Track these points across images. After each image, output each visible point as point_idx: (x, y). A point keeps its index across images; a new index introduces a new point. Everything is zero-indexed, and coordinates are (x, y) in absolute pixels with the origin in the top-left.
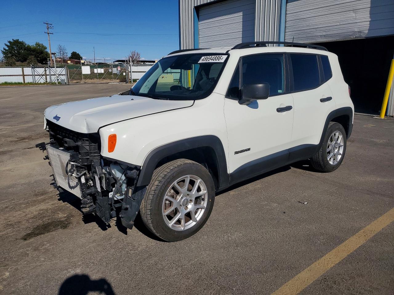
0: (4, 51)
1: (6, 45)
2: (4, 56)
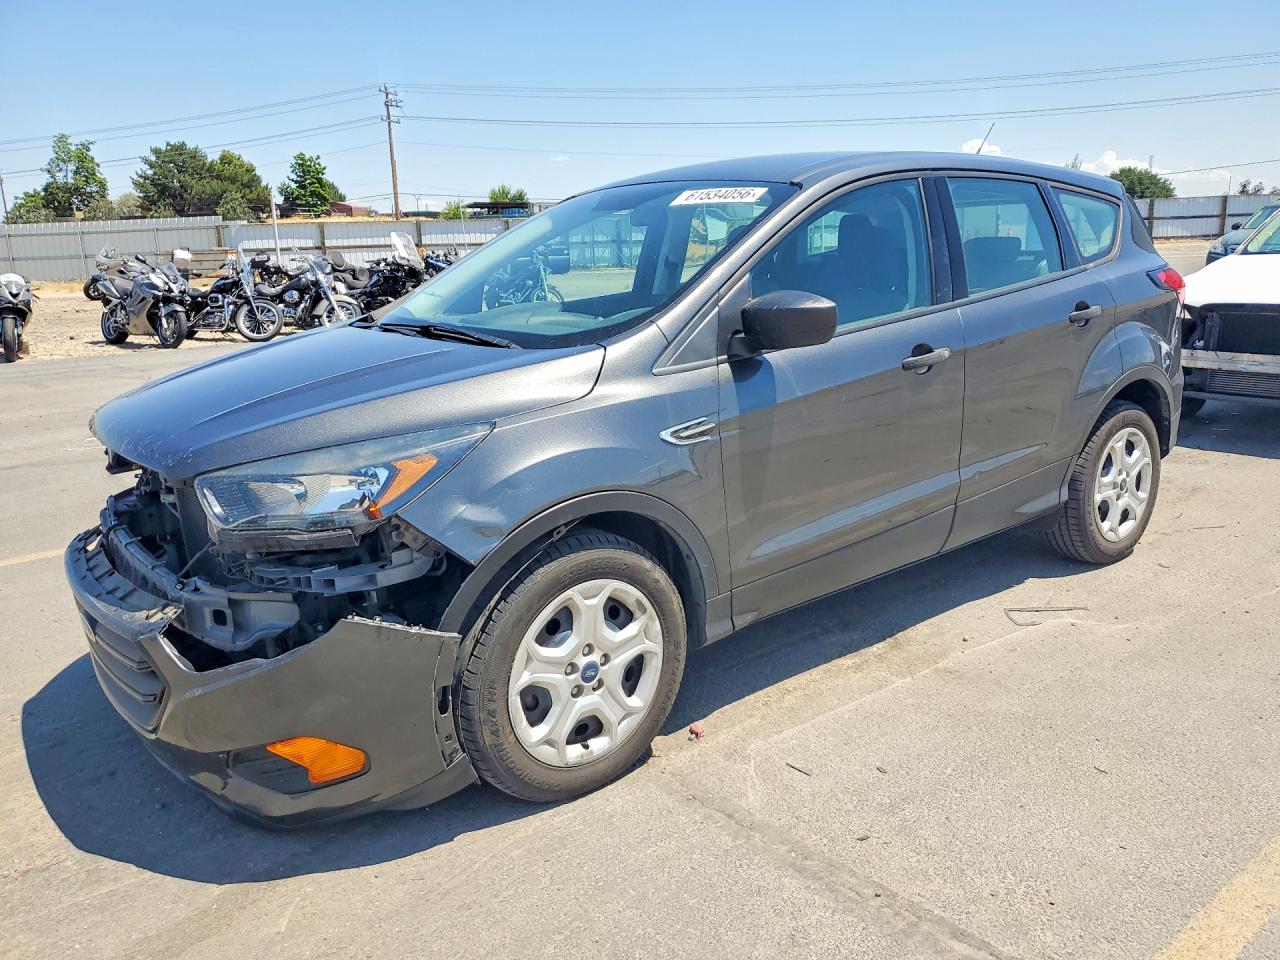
0: (141, 180)
1: (146, 161)
2: (142, 195)
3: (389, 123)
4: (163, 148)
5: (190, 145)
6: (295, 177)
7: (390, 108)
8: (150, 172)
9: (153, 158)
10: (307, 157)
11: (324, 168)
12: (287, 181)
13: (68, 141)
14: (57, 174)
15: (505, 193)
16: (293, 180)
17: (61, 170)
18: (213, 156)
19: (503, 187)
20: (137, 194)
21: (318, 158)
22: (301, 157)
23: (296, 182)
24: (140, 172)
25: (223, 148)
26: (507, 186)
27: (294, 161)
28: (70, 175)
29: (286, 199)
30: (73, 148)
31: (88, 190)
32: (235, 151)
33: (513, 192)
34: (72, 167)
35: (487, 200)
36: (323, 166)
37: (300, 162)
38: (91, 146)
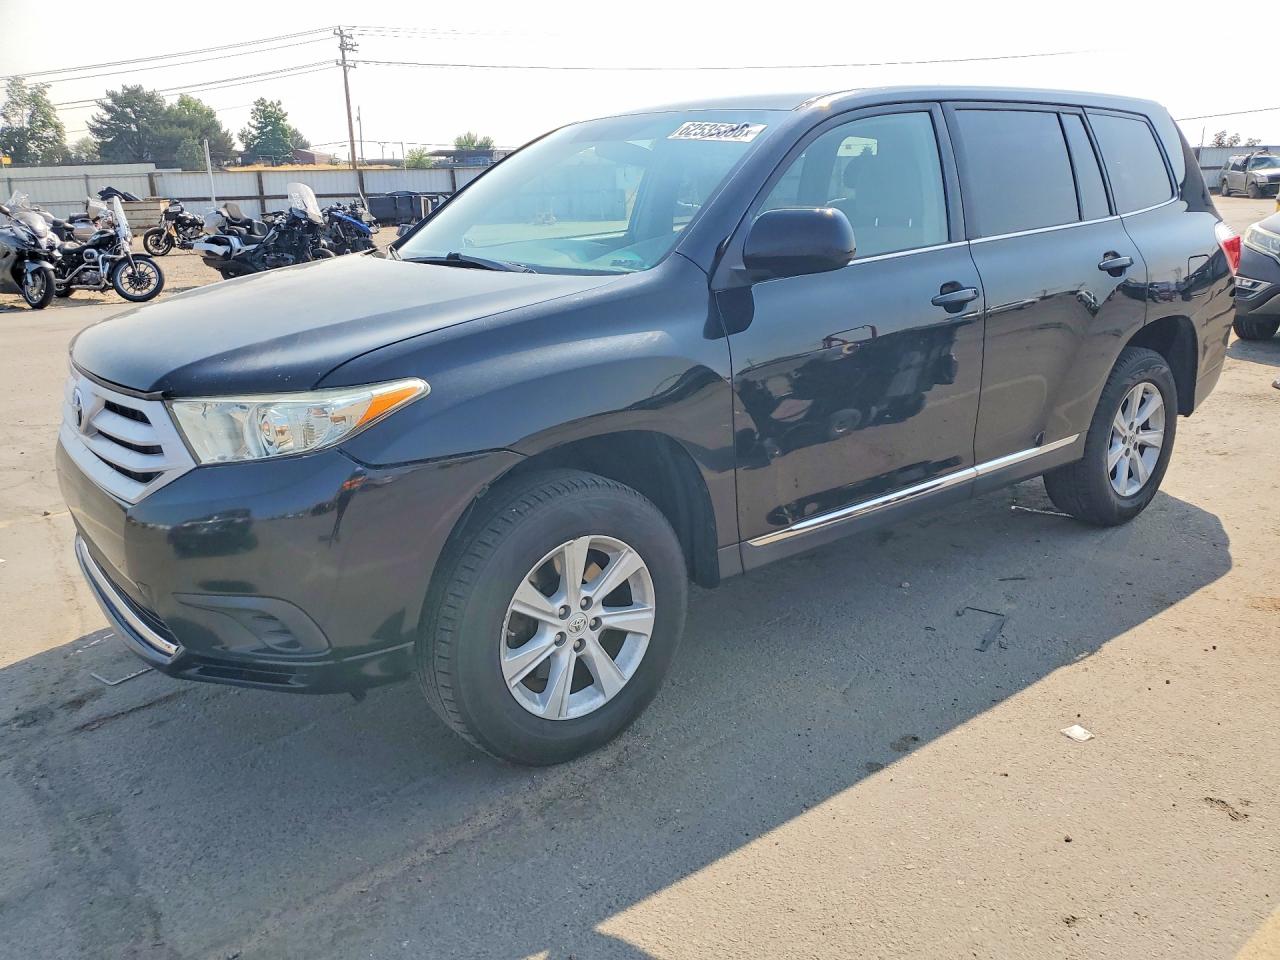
3: (345, 67)
4: (119, 91)
5: (147, 89)
6: (254, 123)
7: (346, 52)
8: (107, 117)
9: (109, 102)
10: (268, 103)
11: (286, 115)
12: (248, 128)
13: (24, 83)
14: (12, 119)
15: (470, 140)
16: (253, 127)
17: (16, 114)
18: (170, 101)
19: (469, 134)
20: (94, 139)
21: (279, 103)
22: (261, 102)
23: (257, 128)
24: (96, 116)
25: (182, 91)
26: (473, 133)
27: (255, 107)
28: (26, 119)
29: (248, 146)
30: (28, 92)
31: (45, 134)
32: (195, 96)
33: (480, 139)
34: (27, 111)
35: (453, 148)
36: (284, 112)
37: (260, 107)
38: (46, 90)
